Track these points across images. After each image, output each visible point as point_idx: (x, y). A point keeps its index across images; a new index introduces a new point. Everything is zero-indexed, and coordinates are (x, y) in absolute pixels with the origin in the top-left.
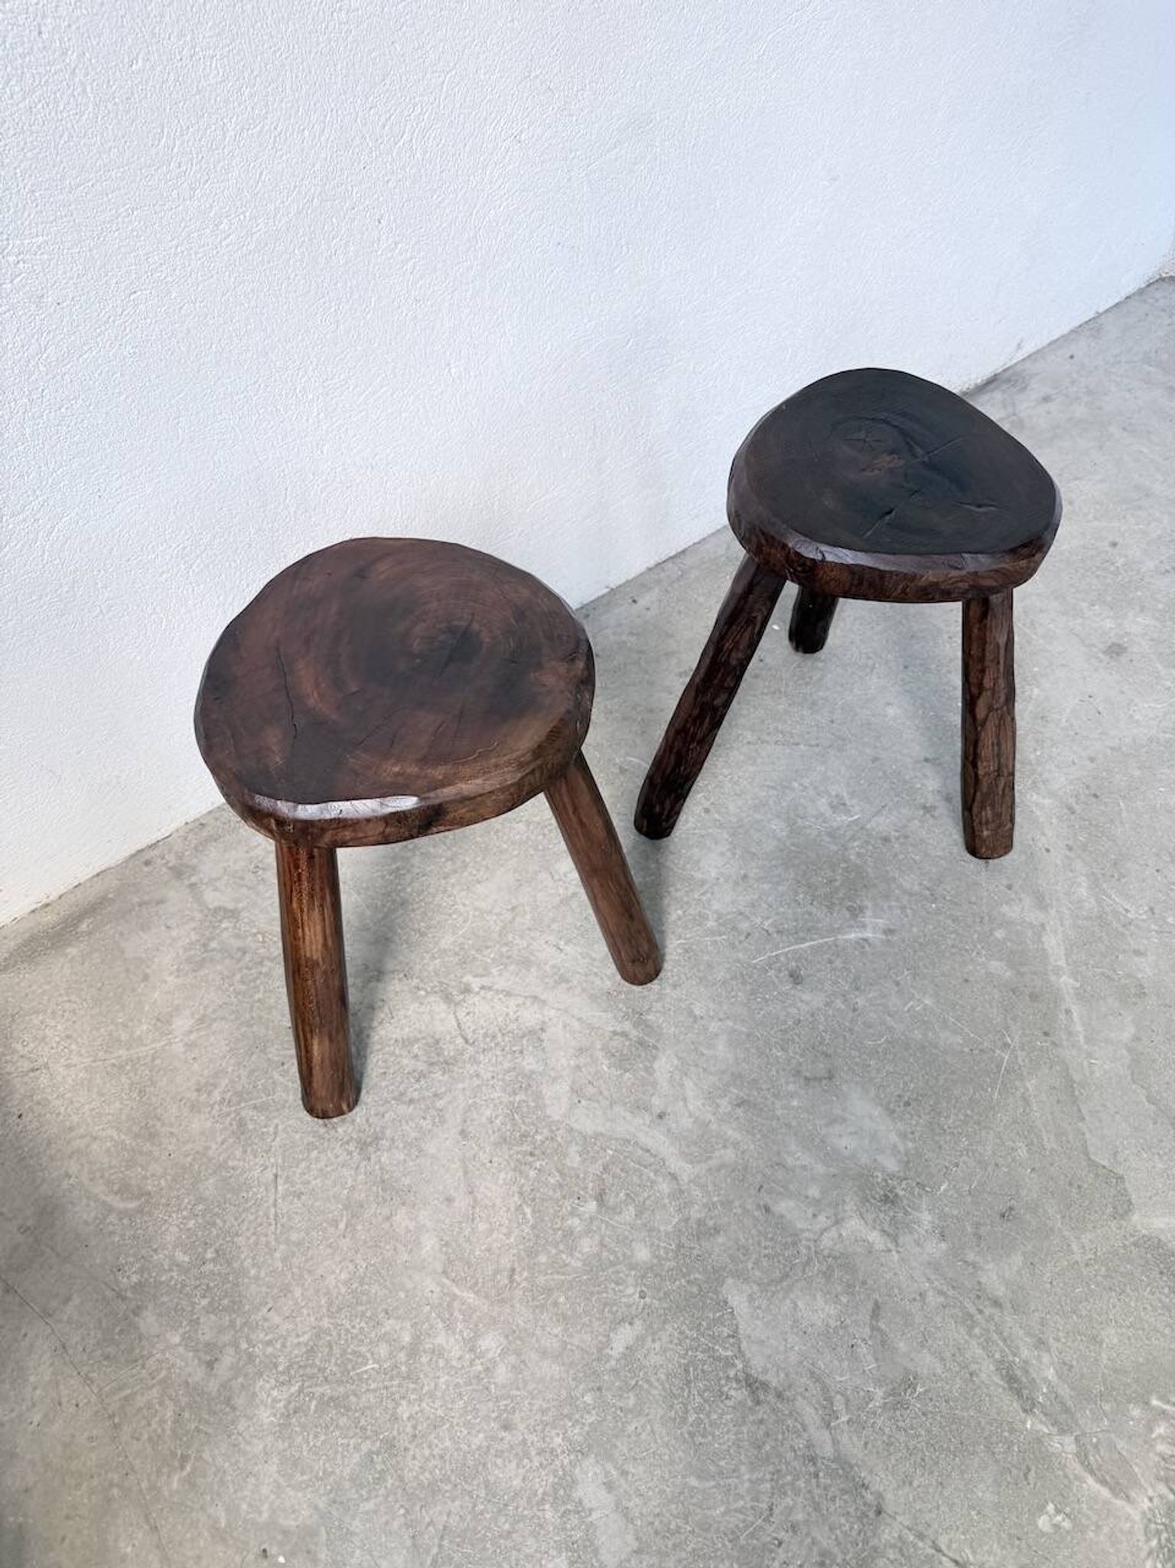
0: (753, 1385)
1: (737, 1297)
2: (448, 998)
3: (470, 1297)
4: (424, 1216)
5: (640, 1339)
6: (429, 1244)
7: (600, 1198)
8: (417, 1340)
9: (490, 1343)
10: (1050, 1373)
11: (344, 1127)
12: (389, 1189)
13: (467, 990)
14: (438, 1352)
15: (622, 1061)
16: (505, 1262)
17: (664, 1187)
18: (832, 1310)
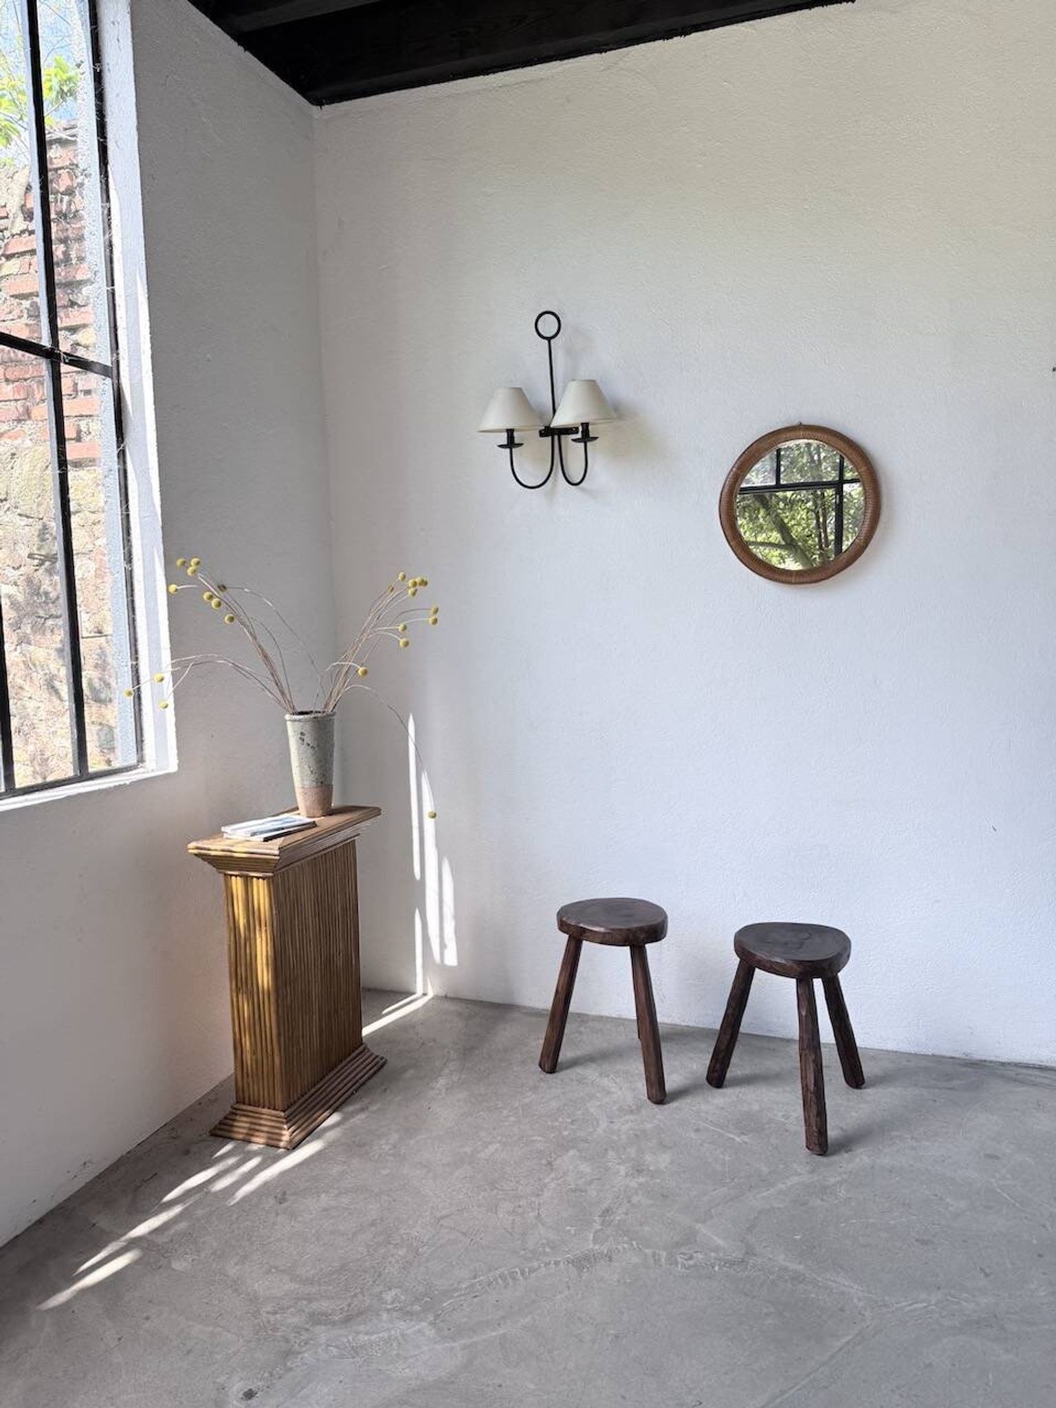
0: (550, 1163)
1: (571, 1153)
2: (601, 1075)
3: (521, 1112)
4: (533, 1096)
5: (540, 1141)
6: (527, 1100)
7: (573, 1121)
8: (501, 1108)
9: (512, 1119)
10: (618, 1218)
11: (543, 1075)
12: (535, 1088)
13: (608, 1076)
14: (501, 1112)
15: (621, 1109)
16: (536, 1113)
17: (591, 1130)
18: (590, 1171)
